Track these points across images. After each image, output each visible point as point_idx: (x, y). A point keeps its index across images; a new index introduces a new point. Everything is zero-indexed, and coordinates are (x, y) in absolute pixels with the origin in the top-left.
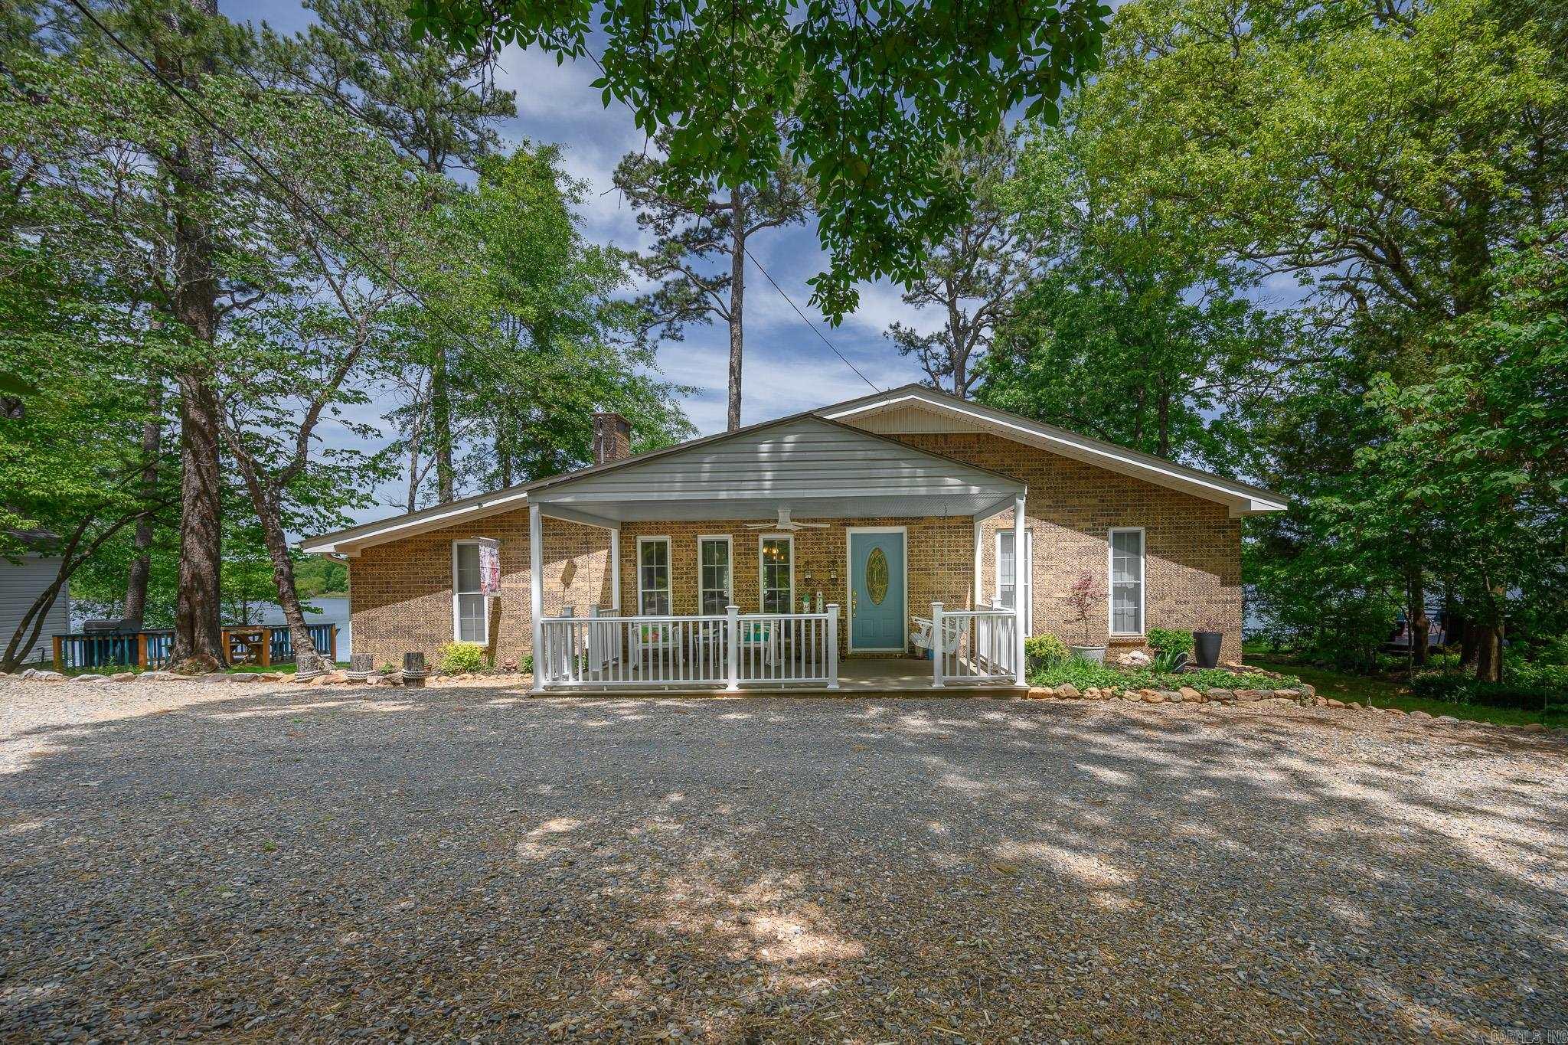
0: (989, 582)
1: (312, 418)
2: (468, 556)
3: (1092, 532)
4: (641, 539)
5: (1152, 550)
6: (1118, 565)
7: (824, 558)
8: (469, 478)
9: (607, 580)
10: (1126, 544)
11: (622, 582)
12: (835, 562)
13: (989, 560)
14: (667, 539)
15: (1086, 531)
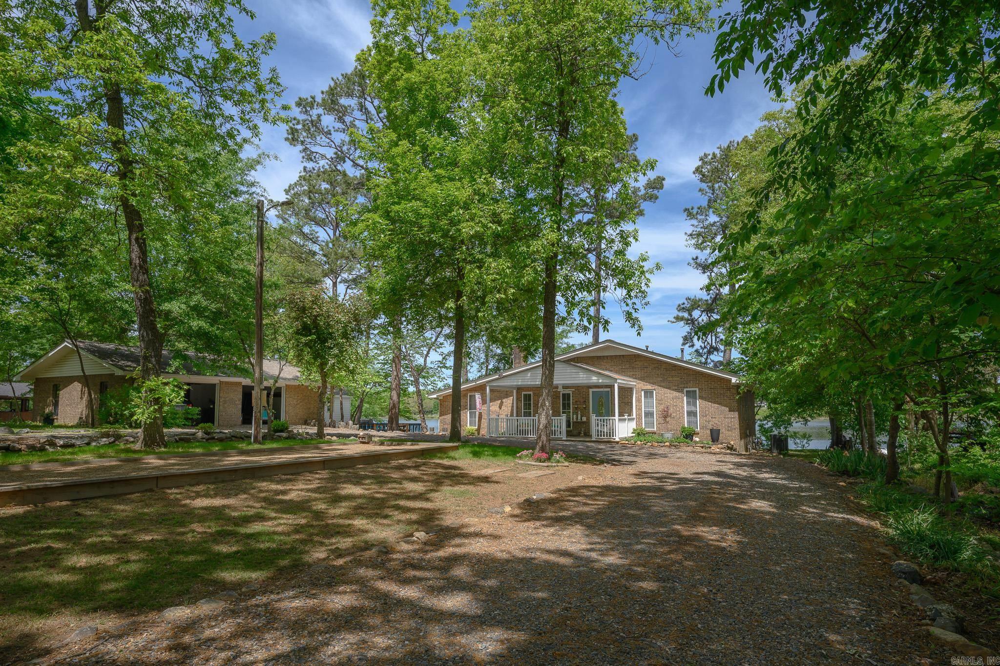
0: (639, 409)
1: (428, 353)
2: (472, 398)
3: (678, 390)
4: (523, 393)
5: (701, 398)
6: (688, 403)
7: (582, 400)
8: (474, 364)
9: (513, 407)
10: (691, 395)
11: (517, 408)
12: (586, 401)
13: (639, 400)
14: (531, 393)
15: (675, 390)
